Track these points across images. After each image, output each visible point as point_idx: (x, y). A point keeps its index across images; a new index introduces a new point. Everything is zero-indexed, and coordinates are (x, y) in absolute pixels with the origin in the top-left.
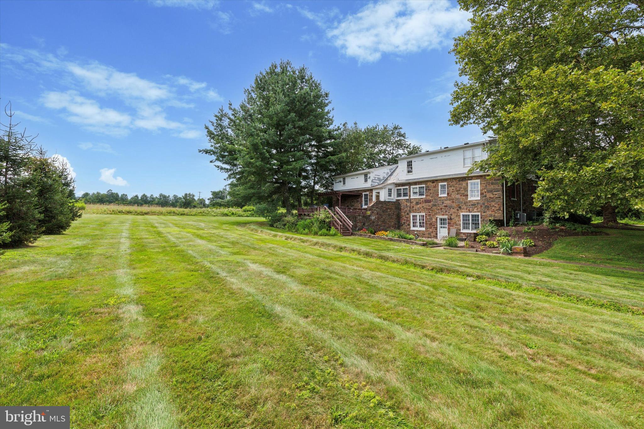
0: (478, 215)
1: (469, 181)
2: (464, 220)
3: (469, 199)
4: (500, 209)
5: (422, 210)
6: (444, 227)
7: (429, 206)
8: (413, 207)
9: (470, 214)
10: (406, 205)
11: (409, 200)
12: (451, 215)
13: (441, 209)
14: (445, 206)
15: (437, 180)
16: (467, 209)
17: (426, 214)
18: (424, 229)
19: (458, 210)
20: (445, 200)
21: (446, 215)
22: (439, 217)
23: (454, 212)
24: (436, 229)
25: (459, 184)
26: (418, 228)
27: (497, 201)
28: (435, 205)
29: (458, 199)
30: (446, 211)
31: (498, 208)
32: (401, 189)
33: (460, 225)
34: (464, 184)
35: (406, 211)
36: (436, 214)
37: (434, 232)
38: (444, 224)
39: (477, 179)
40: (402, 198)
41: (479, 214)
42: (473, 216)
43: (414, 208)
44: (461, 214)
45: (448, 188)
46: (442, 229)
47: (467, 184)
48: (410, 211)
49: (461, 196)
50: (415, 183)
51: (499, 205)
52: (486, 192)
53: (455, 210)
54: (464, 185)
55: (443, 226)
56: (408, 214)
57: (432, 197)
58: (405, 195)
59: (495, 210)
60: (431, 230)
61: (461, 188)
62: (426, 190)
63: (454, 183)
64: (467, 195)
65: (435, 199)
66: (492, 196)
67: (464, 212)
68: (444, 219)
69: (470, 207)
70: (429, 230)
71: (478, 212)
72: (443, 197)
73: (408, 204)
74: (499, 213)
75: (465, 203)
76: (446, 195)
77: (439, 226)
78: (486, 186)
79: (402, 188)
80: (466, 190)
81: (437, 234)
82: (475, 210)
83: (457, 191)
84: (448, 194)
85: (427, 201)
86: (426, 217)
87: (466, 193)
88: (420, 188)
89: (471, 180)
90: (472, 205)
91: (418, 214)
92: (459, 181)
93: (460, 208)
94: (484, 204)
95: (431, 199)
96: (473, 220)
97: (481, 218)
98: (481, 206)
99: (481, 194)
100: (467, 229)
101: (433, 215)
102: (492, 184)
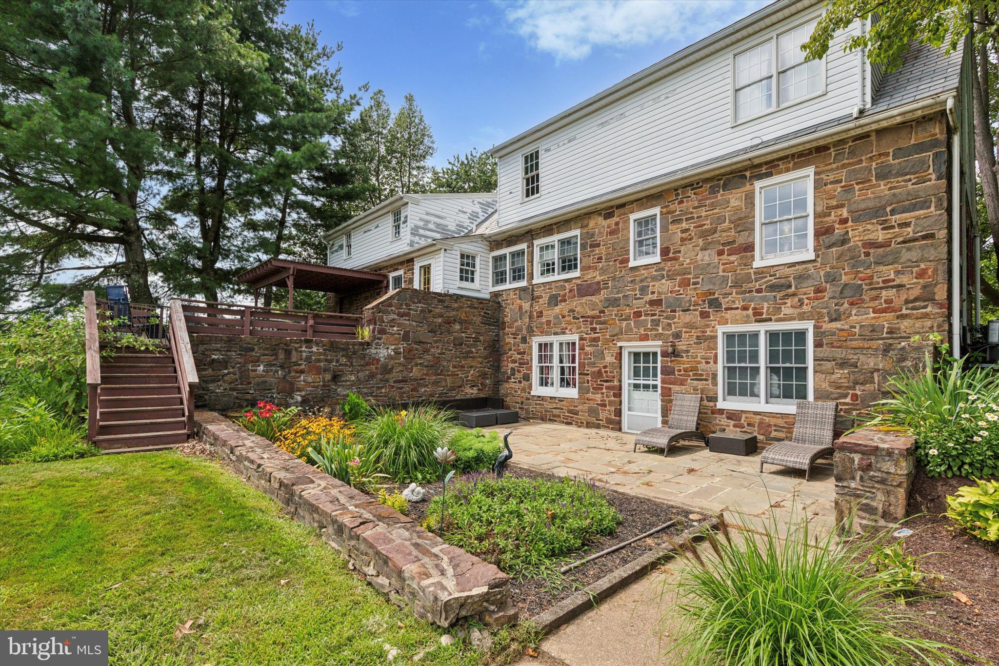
0: (801, 336)
1: (758, 184)
2: (730, 357)
3: (757, 264)
4: (927, 297)
5: (569, 323)
6: (646, 387)
7: (593, 306)
8: (540, 314)
9: (762, 329)
10: (521, 308)
11: (529, 293)
12: (677, 336)
13: (638, 314)
14: (652, 303)
15: (623, 206)
16: (745, 308)
17: (581, 339)
18: (572, 393)
19: (704, 315)
20: (654, 279)
21: (658, 337)
22: (630, 346)
23: (690, 326)
24: (619, 395)
25: (713, 206)
26: (555, 391)
27: (914, 255)
28: (613, 302)
29: (705, 269)
30: (656, 323)
31: (916, 292)
32: (505, 256)
33: (715, 376)
34: (735, 199)
35: (519, 329)
36: (615, 336)
37: (611, 403)
38: (646, 375)
39: (797, 167)
40: (507, 286)
41: (809, 326)
42: (773, 337)
43: (544, 320)
44: (721, 330)
45: (664, 229)
46: (638, 395)
47: (750, 199)
48: (530, 331)
49: (720, 253)
50: (548, 228)
51: (921, 274)
52: (844, 221)
53: (693, 317)
54: (734, 203)
55: (642, 382)
56: (524, 340)
57: (603, 271)
58: (518, 274)
59: (898, 302)
60: (598, 397)
61: (721, 220)
62: (583, 247)
63: (693, 199)
64: (749, 248)
65: (614, 279)
66: (881, 236)
67: (735, 322)
68: (646, 354)
69: (765, 299)
70: (590, 395)
71: (802, 317)
72: (647, 267)
73: (526, 306)
74: (926, 316)
75: (737, 284)
76: (657, 259)
77: (627, 380)
78: (848, 189)
79: (506, 251)
80: (744, 223)
81: (619, 413)
82: (786, 310)
83: (704, 235)
84: (665, 252)
85: (586, 290)
86: (582, 348)
87: (741, 240)
88: (562, 242)
89: (769, 175)
90: (772, 288)
91: (555, 340)
92: (713, 191)
93: (715, 304)
94: (832, 278)
95: (598, 278)
96: (773, 356)
97: (818, 345)
98: (819, 290)
99: (818, 234)
100: (743, 393)
101: (607, 341)
102: (879, 177)
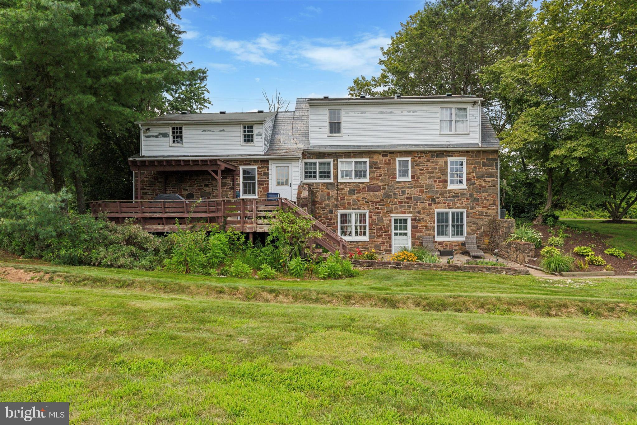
0: (462, 214)
1: (449, 159)
2: (439, 221)
3: (449, 187)
4: (494, 204)
5: (363, 204)
6: (401, 234)
7: (377, 197)
8: (343, 198)
9: (450, 211)
10: (328, 194)
11: (335, 186)
12: (419, 212)
13: (401, 202)
14: (407, 198)
15: (392, 152)
16: (445, 203)
17: (370, 212)
18: (366, 238)
19: (430, 205)
20: (408, 188)
21: (410, 213)
22: (394, 216)
23: (424, 209)
24: (390, 238)
25: (433, 162)
26: (354, 238)
27: (491, 191)
28: (389, 196)
29: (429, 186)
30: (409, 207)
31: (491, 202)
32: (315, 164)
33: (434, 229)
34: (441, 162)
35: (328, 206)
36: (391, 211)
37: (387, 242)
38: (401, 228)
39: (461, 156)
40: (318, 180)
41: (465, 211)
42: (453, 214)
43: (346, 201)
44: (436, 211)
45: (413, 167)
46: (398, 237)
47: (446, 163)
48: (337, 208)
49: (435, 181)
50: (348, 155)
51: (493, 197)
52: (474, 177)
53: (426, 205)
54: (440, 163)
55: (398, 232)
56: (331, 211)
57: (382, 181)
58: (325, 174)
59: (488, 205)
60: (380, 240)
61: (436, 169)
62: (371, 167)
63: (424, 159)
64: (446, 181)
65: (388, 185)
66: (483, 184)
67: (441, 208)
68: (401, 220)
69: (451, 200)
70: (376, 239)
71: (463, 207)
72: (405, 182)
73: (333, 193)
74: (494, 209)
75: (442, 194)
76: (410, 180)
77: (393, 231)
78: (475, 167)
79: (318, 161)
80: (444, 171)
81: (390, 246)
82: (458, 205)
83: (430, 173)
84: (413, 177)
85: (371, 188)
86: (370, 217)
87: (443, 178)
88: (356, 163)
89: (452, 156)
90: (454, 197)
91: (353, 212)
92: (432, 157)
93: (434, 200)
94: (471, 195)
95: (379, 184)
96: (453, 221)
97: (467, 217)
98: (467, 199)
99: (467, 180)
100: (443, 234)
101: (384, 214)
102: (483, 166)
